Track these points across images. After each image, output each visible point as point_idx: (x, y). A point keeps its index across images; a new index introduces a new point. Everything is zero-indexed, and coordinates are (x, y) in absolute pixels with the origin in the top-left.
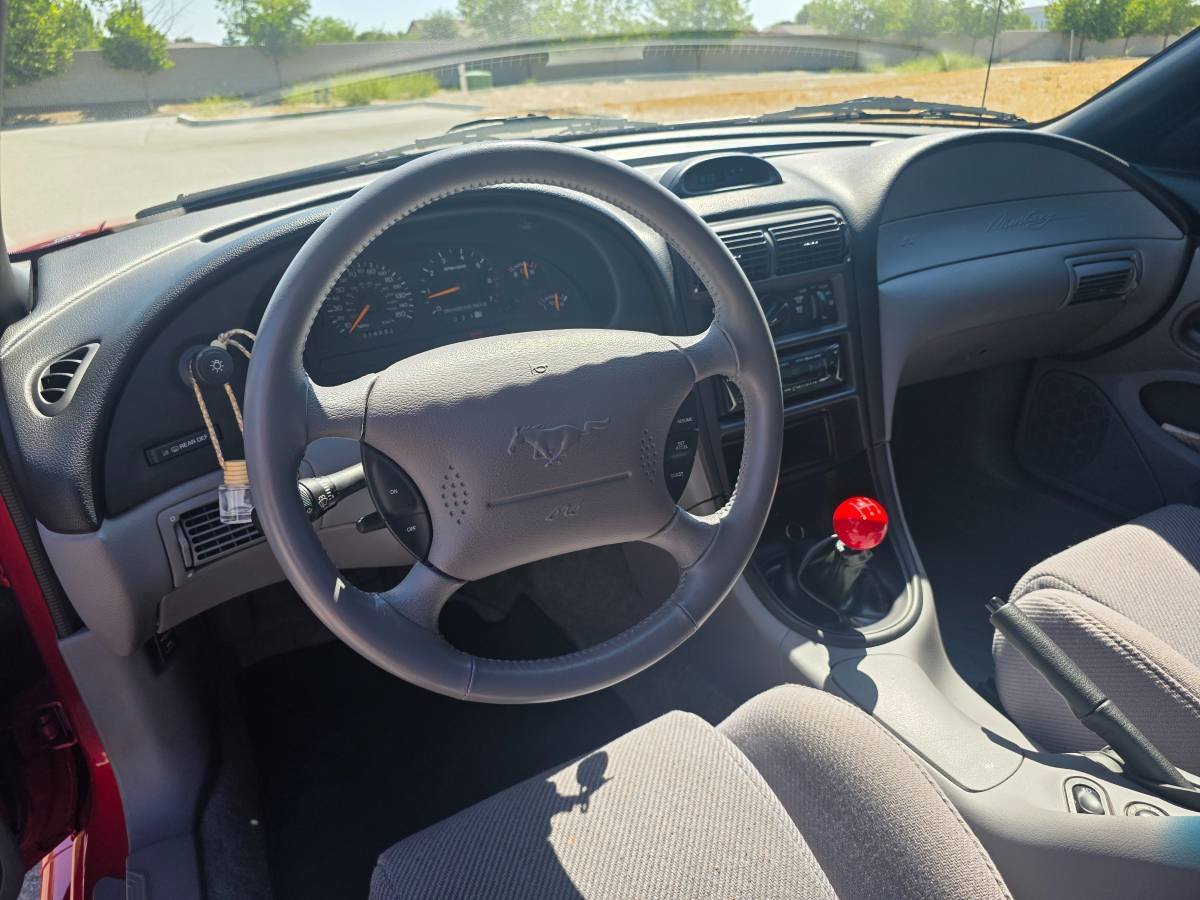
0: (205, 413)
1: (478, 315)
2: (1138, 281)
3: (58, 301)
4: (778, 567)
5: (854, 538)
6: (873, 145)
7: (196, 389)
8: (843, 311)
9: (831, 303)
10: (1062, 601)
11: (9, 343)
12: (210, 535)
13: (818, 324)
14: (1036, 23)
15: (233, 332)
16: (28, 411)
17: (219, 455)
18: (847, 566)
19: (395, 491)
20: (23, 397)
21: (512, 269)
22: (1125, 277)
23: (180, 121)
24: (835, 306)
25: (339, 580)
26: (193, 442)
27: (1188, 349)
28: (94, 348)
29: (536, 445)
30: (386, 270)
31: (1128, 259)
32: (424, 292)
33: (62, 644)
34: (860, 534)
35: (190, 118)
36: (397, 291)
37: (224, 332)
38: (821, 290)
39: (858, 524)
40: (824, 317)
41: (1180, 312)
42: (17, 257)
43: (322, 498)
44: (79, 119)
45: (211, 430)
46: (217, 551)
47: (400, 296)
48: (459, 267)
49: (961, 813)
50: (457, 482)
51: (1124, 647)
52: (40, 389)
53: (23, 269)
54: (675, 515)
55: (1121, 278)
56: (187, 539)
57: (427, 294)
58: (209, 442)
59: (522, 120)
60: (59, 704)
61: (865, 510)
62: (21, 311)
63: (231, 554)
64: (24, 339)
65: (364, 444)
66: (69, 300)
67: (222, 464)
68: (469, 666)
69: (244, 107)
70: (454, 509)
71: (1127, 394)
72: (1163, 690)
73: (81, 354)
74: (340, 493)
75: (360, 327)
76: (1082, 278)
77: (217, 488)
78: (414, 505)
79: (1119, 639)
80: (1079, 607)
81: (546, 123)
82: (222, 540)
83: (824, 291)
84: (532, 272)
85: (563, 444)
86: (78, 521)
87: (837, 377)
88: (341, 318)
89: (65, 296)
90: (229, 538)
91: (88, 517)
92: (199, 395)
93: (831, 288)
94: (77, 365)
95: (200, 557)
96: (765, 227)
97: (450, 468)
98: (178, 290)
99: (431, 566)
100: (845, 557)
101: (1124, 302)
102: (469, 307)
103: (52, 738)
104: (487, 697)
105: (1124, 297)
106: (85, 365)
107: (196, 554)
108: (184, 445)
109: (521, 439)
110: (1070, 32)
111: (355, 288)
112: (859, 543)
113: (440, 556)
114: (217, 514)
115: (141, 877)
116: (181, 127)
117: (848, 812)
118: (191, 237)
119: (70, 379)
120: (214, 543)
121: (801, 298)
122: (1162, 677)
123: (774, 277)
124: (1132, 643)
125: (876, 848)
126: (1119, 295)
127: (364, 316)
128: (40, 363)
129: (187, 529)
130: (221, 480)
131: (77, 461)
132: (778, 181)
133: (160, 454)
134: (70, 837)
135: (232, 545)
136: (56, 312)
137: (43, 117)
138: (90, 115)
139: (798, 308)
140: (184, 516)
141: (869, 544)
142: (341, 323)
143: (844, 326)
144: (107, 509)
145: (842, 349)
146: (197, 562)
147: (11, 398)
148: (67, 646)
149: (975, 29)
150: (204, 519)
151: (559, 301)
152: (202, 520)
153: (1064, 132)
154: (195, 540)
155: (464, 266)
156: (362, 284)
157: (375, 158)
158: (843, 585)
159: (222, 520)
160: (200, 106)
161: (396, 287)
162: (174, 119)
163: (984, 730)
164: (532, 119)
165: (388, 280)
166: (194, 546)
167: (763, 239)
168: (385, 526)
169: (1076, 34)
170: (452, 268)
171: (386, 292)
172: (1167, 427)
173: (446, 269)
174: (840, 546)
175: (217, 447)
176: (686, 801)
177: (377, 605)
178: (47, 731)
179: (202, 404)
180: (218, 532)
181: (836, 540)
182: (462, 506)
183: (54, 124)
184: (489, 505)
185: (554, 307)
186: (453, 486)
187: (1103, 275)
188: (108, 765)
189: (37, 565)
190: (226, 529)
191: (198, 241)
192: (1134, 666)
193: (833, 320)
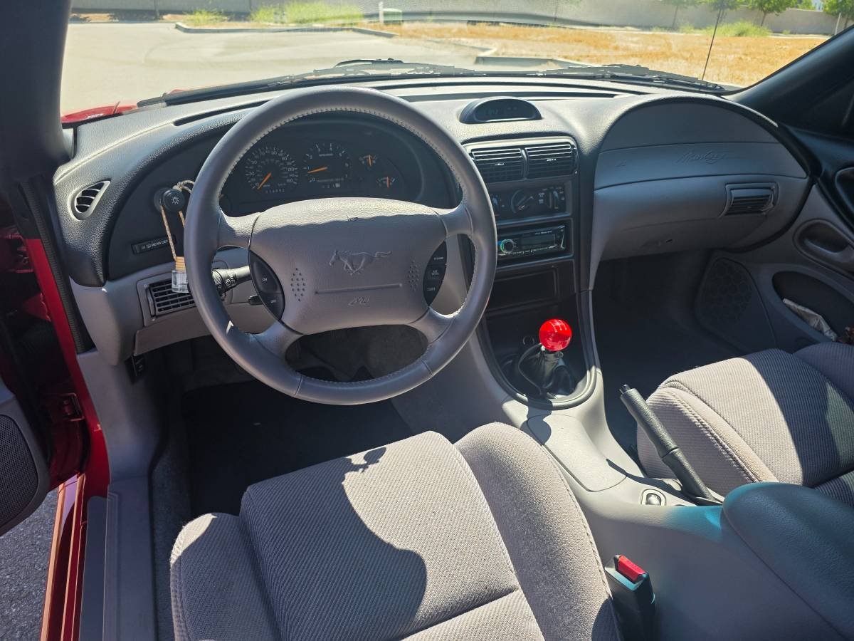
0: (167, 227)
1: (338, 185)
2: (774, 204)
3: (88, 154)
4: (511, 361)
5: (550, 343)
6: (615, 97)
7: (163, 212)
8: (570, 206)
9: (563, 199)
10: (674, 394)
11: (59, 176)
12: (166, 298)
13: (552, 212)
14: (816, 4)
15: (186, 181)
16: (68, 215)
17: (174, 252)
18: (546, 361)
19: (265, 279)
20: (66, 208)
21: (361, 159)
22: (767, 200)
23: (177, 27)
24: (564, 202)
25: (230, 322)
26: (159, 243)
27: (803, 251)
28: (107, 183)
29: (346, 262)
30: (283, 152)
31: (769, 188)
32: (305, 168)
33: (79, 357)
34: (553, 341)
35: (184, 26)
36: (289, 166)
37: (181, 181)
38: (556, 190)
39: (553, 335)
40: (556, 208)
41: (800, 226)
42: (66, 126)
43: (227, 281)
44: (107, 20)
45: (170, 237)
46: (169, 308)
47: (291, 169)
48: (328, 155)
49: (576, 498)
50: (300, 277)
51: (701, 423)
52: (76, 204)
53: (68, 133)
54: (427, 311)
55: (763, 200)
56: (153, 298)
57: (307, 170)
58: (168, 244)
59: (384, 62)
60: (75, 395)
61: (557, 327)
62: (67, 158)
63: (176, 311)
64: (69, 174)
65: (250, 251)
66: (95, 153)
67: (175, 257)
68: (299, 379)
69: (224, 20)
70: (297, 293)
71: (765, 278)
72: (718, 449)
73: (100, 186)
74: (238, 280)
75: (264, 186)
76: (735, 198)
77: (171, 272)
78: (276, 289)
79: (699, 418)
80: (682, 398)
81: (399, 65)
82: (172, 302)
83: (558, 191)
84: (374, 162)
85: (362, 262)
86: (93, 280)
87: (561, 246)
88: (253, 180)
89: (92, 152)
90: (177, 301)
91: (99, 278)
92: (164, 217)
93: (563, 189)
94: (97, 192)
95: (160, 310)
96: (523, 147)
97: (297, 269)
98: (156, 155)
99: (283, 323)
100: (545, 355)
101: (766, 216)
102: (332, 180)
103: (69, 414)
104: (307, 397)
105: (764, 213)
106: (101, 193)
107: (157, 308)
108: (154, 245)
109: (338, 258)
110: (837, 14)
111: (263, 162)
112: (553, 346)
113: (289, 318)
114: (170, 287)
115: (116, 496)
116: (177, 31)
117: (514, 492)
118: (169, 121)
119: (92, 200)
120: (168, 303)
121: (543, 194)
122: (718, 441)
123: (526, 179)
124: (706, 421)
125: (524, 512)
126: (762, 212)
127: (268, 180)
128: (76, 189)
129: (153, 293)
130: (174, 267)
131: (94, 247)
132: (538, 117)
133: (140, 248)
134: (76, 476)
135: (178, 306)
136: (86, 160)
137: (83, 16)
138: (114, 17)
139: (540, 200)
140: (152, 285)
141: (559, 347)
142: (254, 183)
143: (569, 214)
144: (109, 276)
145: (567, 229)
146: (157, 313)
147: (60, 208)
148: (83, 359)
149: (766, 5)
150: (163, 288)
151: (389, 181)
152: (162, 289)
153: (741, 101)
154: (157, 300)
155: (331, 155)
156: (267, 160)
157: (287, 80)
158: (544, 373)
159: (173, 291)
160: (192, 17)
161: (289, 164)
162: (174, 25)
163: (607, 460)
164: (391, 61)
165: (283, 159)
166: (156, 303)
167: (520, 155)
168: (262, 304)
169: (843, 16)
170: (324, 155)
171: (281, 167)
172: (786, 301)
173: (320, 155)
174: (543, 348)
175: (173, 248)
176: (424, 476)
177: (251, 340)
178: (67, 409)
179: (166, 222)
180: (171, 297)
181: (541, 346)
182: (302, 292)
183: (89, 22)
184: (316, 293)
185: (385, 185)
186: (298, 280)
187: (752, 197)
188: (101, 431)
189: (66, 303)
190: (175, 296)
191: (173, 125)
192: (705, 434)
193: (563, 210)
